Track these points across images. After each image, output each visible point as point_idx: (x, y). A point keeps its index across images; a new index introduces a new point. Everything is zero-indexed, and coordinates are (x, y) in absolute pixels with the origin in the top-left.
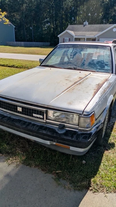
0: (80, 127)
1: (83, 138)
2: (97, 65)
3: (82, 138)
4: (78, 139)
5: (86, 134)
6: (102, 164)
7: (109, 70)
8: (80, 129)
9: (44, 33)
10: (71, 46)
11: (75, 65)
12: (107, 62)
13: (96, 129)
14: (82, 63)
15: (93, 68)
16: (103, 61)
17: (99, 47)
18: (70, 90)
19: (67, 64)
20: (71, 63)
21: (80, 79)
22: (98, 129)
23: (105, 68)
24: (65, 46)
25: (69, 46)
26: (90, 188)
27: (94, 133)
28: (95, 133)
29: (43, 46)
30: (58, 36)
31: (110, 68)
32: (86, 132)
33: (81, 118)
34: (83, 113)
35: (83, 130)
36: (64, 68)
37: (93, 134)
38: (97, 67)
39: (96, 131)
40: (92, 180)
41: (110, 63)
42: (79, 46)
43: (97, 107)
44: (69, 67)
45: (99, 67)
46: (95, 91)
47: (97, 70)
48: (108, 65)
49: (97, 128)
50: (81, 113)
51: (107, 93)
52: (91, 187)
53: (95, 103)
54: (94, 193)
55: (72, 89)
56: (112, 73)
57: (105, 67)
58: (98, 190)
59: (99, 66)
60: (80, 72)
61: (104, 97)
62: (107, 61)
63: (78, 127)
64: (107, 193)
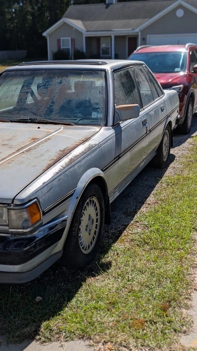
0: (11, 229)
1: (16, 246)
2: (77, 111)
3: (13, 246)
4: (7, 249)
5: (23, 239)
6: (74, 300)
7: (100, 120)
8: (12, 232)
9: (9, 26)
10: (29, 73)
11: (35, 114)
12: (97, 104)
13: (46, 231)
14: (48, 109)
15: (69, 117)
16: (89, 102)
17: (83, 72)
18: (5, 164)
19: (19, 112)
20: (25, 109)
21: (33, 141)
22: (54, 231)
23: (93, 116)
24: (18, 72)
25: (25, 73)
26: (38, 337)
27: (41, 237)
28: (43, 237)
29: (8, 61)
30: (44, 34)
31: (101, 116)
32: (24, 236)
33: (11, 210)
34: (13, 202)
35: (19, 234)
36: (11, 122)
37: (37, 239)
38: (75, 115)
39: (48, 234)
40: (44, 324)
41: (102, 105)
42: (43, 71)
43: (45, 190)
44: (22, 117)
45: (79, 115)
46: (51, 162)
47: (76, 121)
48: (98, 108)
49: (51, 228)
50: (10, 202)
51: (78, 165)
52: (39, 335)
53: (42, 184)
54: (42, 343)
55: (8, 161)
56: (106, 125)
57: (93, 114)
58: (50, 339)
59: (79, 113)
60: (39, 128)
61: (67, 172)
62: (97, 101)
63: (7, 228)
64: (66, 341)
